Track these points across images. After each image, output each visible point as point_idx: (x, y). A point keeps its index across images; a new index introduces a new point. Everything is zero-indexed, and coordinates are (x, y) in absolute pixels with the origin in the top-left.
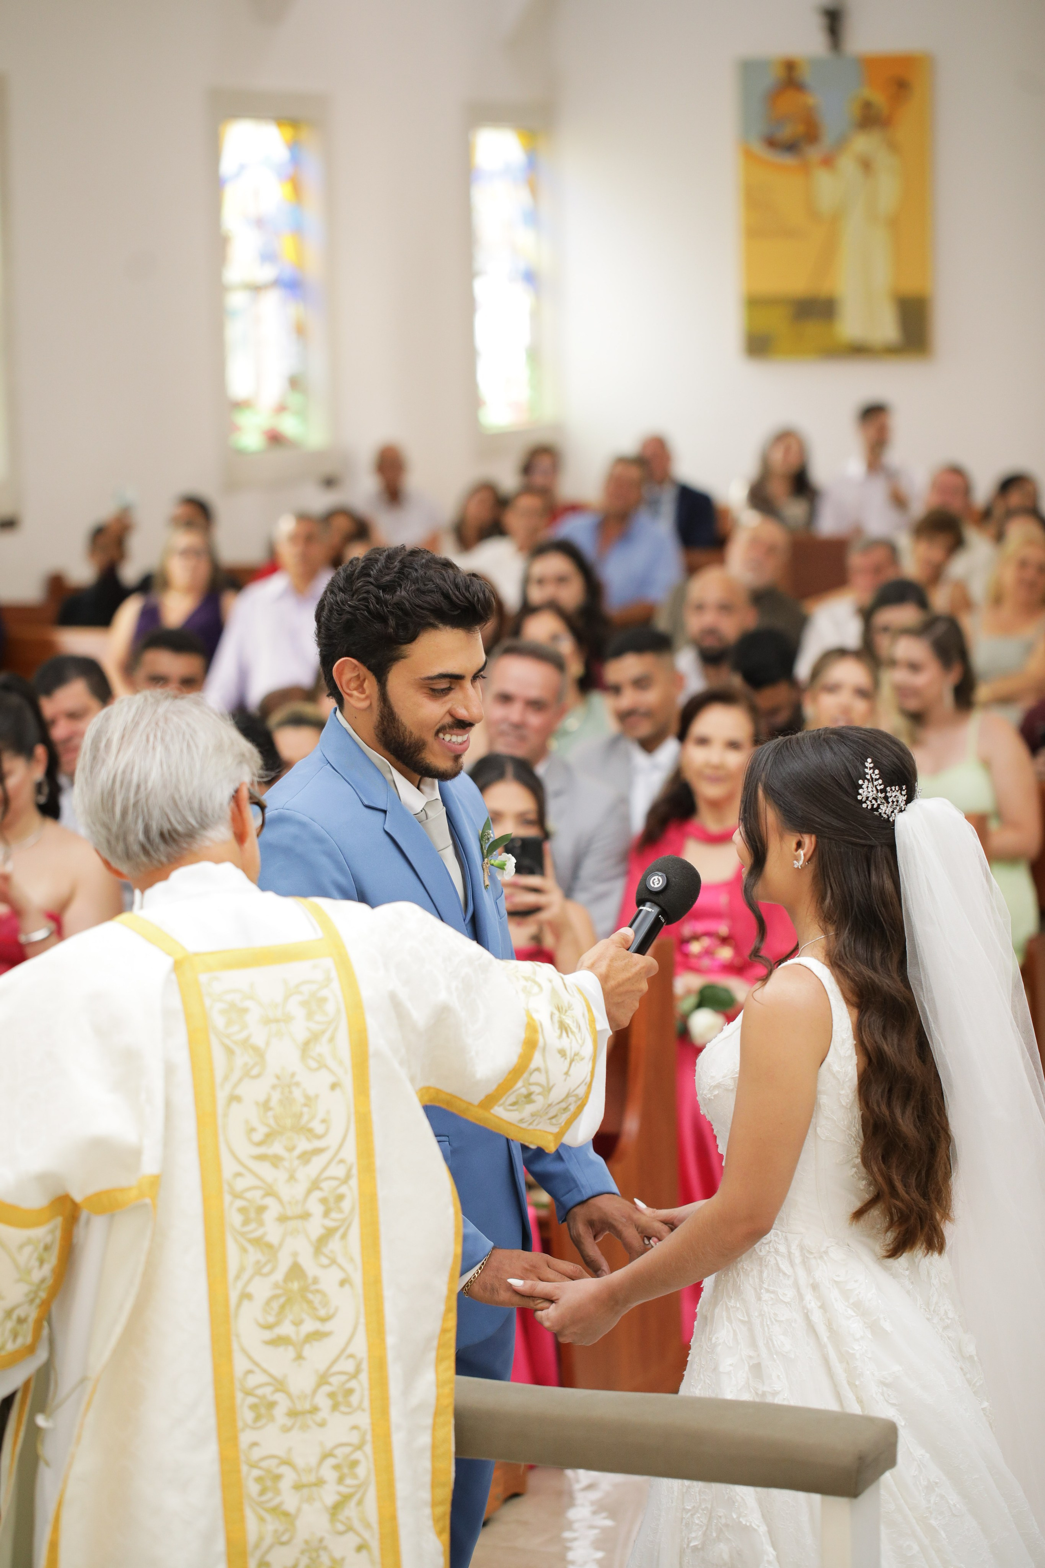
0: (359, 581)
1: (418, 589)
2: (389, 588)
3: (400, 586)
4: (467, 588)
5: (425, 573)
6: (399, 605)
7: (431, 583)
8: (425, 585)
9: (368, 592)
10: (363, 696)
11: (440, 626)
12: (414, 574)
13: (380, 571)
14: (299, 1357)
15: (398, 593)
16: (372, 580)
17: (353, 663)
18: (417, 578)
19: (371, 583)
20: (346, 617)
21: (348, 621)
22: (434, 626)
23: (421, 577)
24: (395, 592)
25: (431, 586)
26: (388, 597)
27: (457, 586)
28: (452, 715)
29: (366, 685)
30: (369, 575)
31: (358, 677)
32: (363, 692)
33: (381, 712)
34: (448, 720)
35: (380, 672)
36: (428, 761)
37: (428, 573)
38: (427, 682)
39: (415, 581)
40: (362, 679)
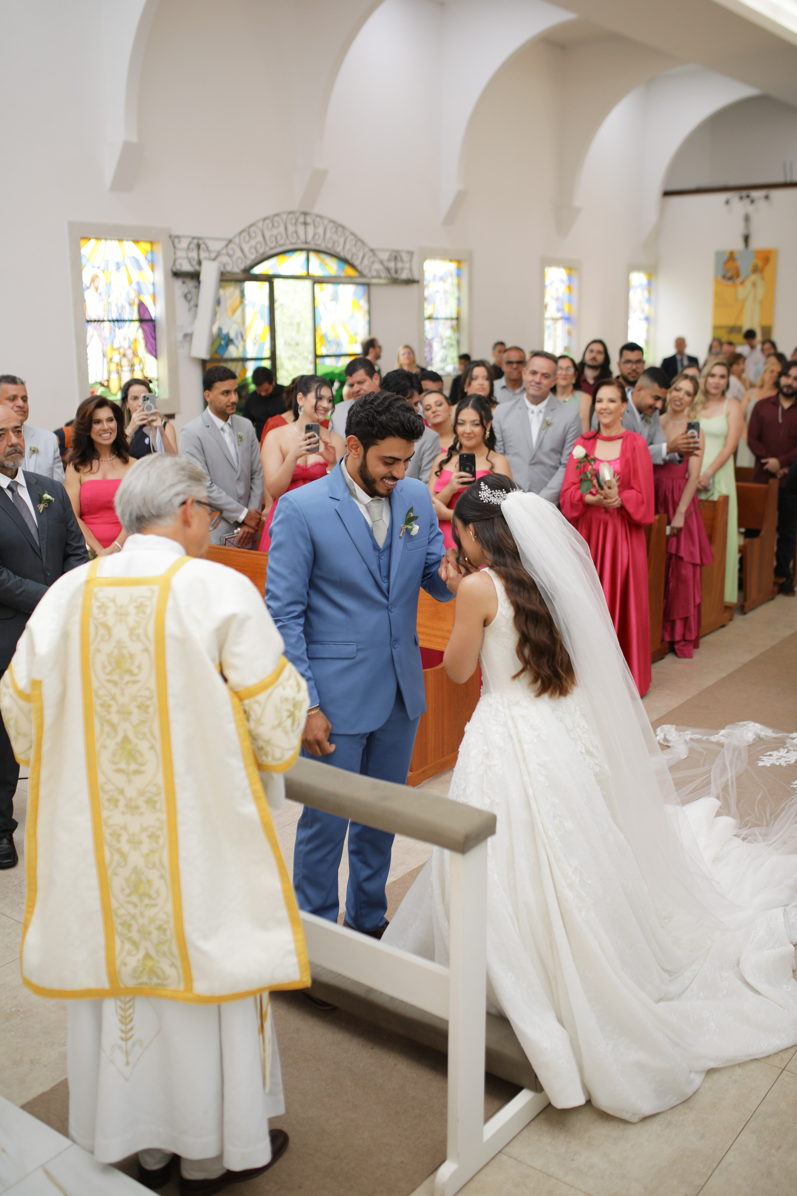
0: (369, 405)
1: (391, 418)
2: (379, 413)
3: (385, 414)
4: (414, 423)
5: (397, 411)
6: (381, 423)
7: (398, 417)
8: (395, 417)
9: (370, 412)
10: (357, 453)
11: (397, 436)
12: (392, 410)
13: (378, 404)
14: (130, 781)
15: (382, 417)
16: (373, 407)
17: (355, 439)
18: (393, 412)
19: (373, 409)
20: (358, 419)
21: (359, 421)
22: (394, 436)
23: (395, 413)
24: (381, 416)
25: (397, 419)
26: (378, 417)
27: (409, 421)
28: (391, 474)
29: (358, 449)
30: (373, 404)
31: (357, 444)
32: (357, 451)
33: (362, 463)
34: (389, 475)
35: (366, 447)
36: (376, 488)
37: (398, 412)
38: (384, 458)
39: (392, 414)
40: (358, 446)
